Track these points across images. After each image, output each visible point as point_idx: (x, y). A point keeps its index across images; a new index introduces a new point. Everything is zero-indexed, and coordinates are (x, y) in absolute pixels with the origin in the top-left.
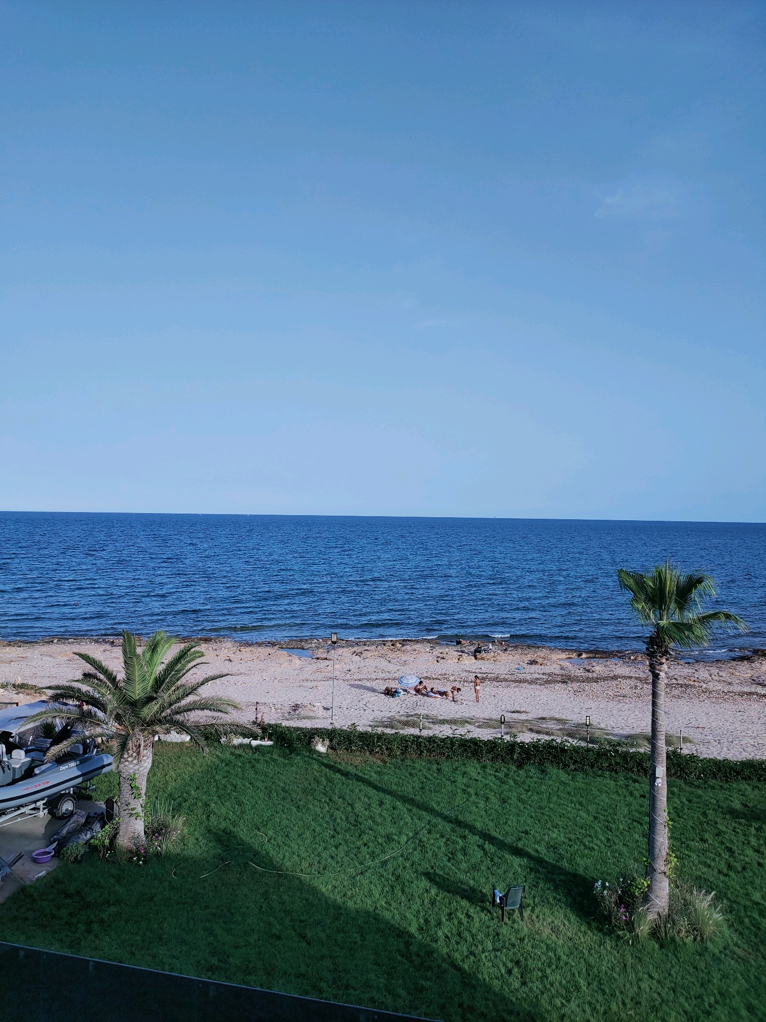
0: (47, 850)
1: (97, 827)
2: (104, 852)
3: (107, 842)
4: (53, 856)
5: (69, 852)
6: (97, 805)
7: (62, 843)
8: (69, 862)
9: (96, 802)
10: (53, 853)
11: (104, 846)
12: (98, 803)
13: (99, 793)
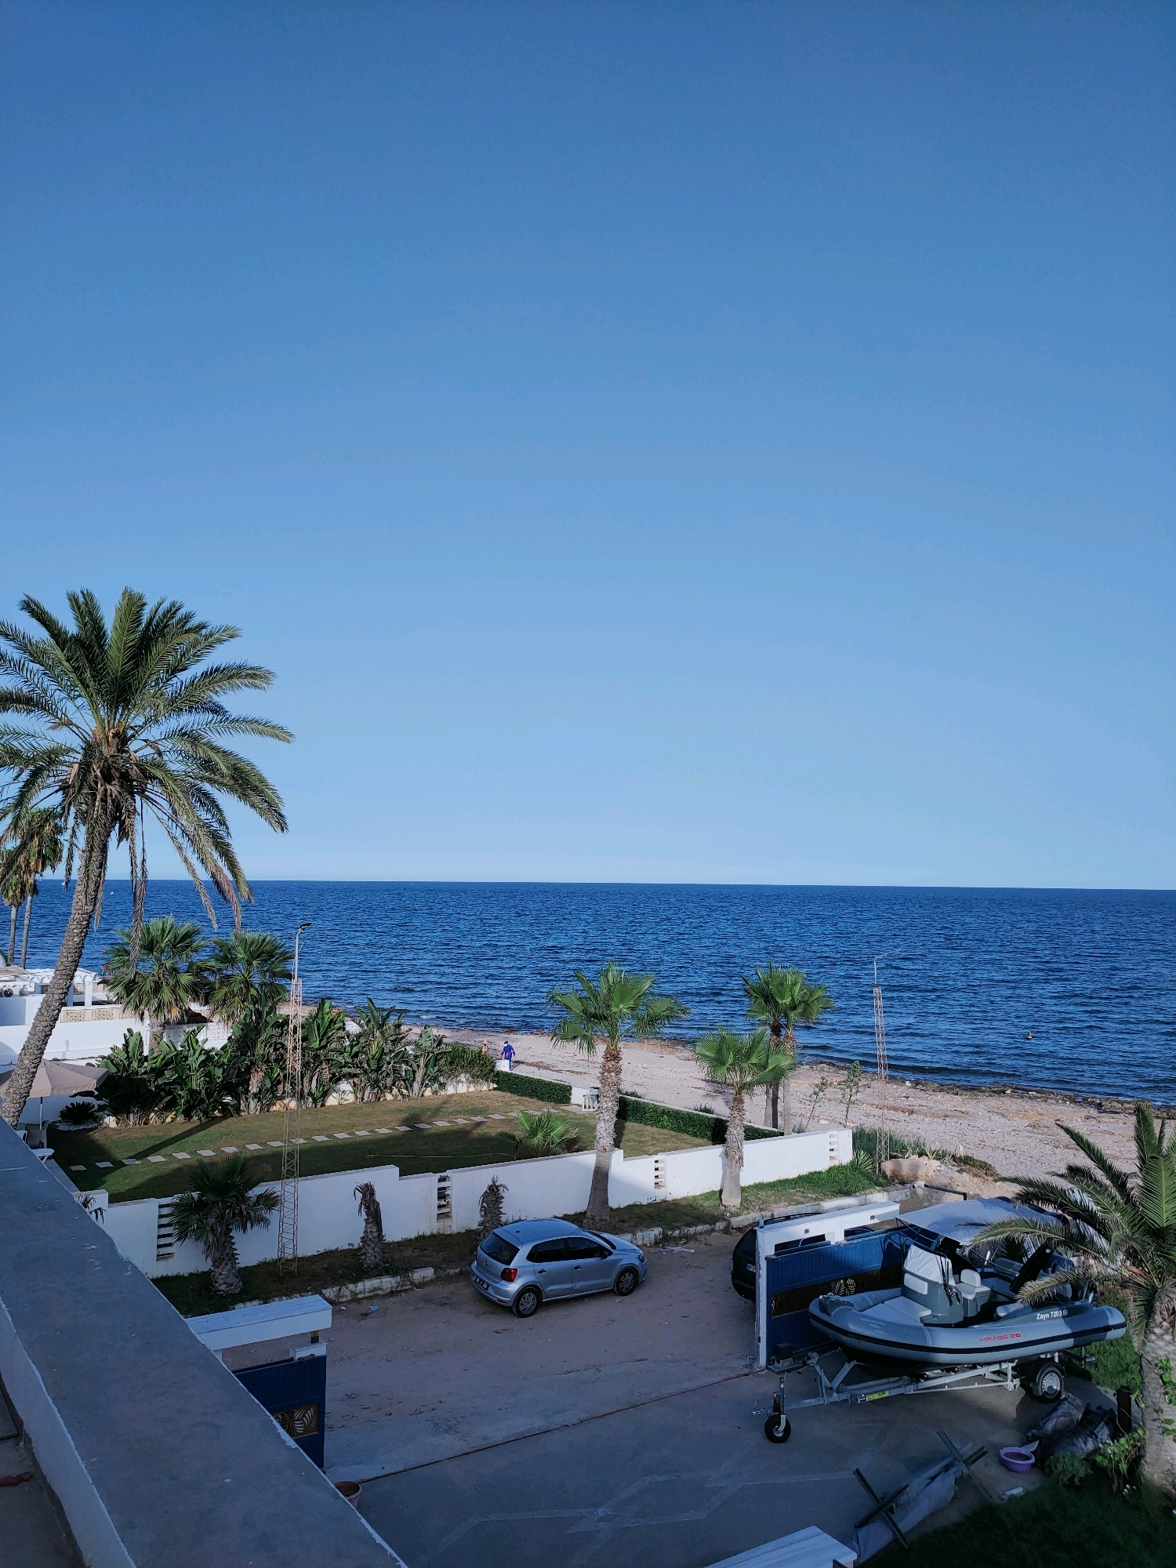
0: (1023, 1450)
1: (1104, 1433)
2: (1119, 1483)
3: (1124, 1467)
4: (1033, 1465)
5: (1060, 1467)
6: (1099, 1391)
7: (1048, 1446)
8: (1060, 1484)
9: (1099, 1387)
10: (1033, 1460)
11: (1118, 1471)
12: (1102, 1389)
13: (1102, 1371)
